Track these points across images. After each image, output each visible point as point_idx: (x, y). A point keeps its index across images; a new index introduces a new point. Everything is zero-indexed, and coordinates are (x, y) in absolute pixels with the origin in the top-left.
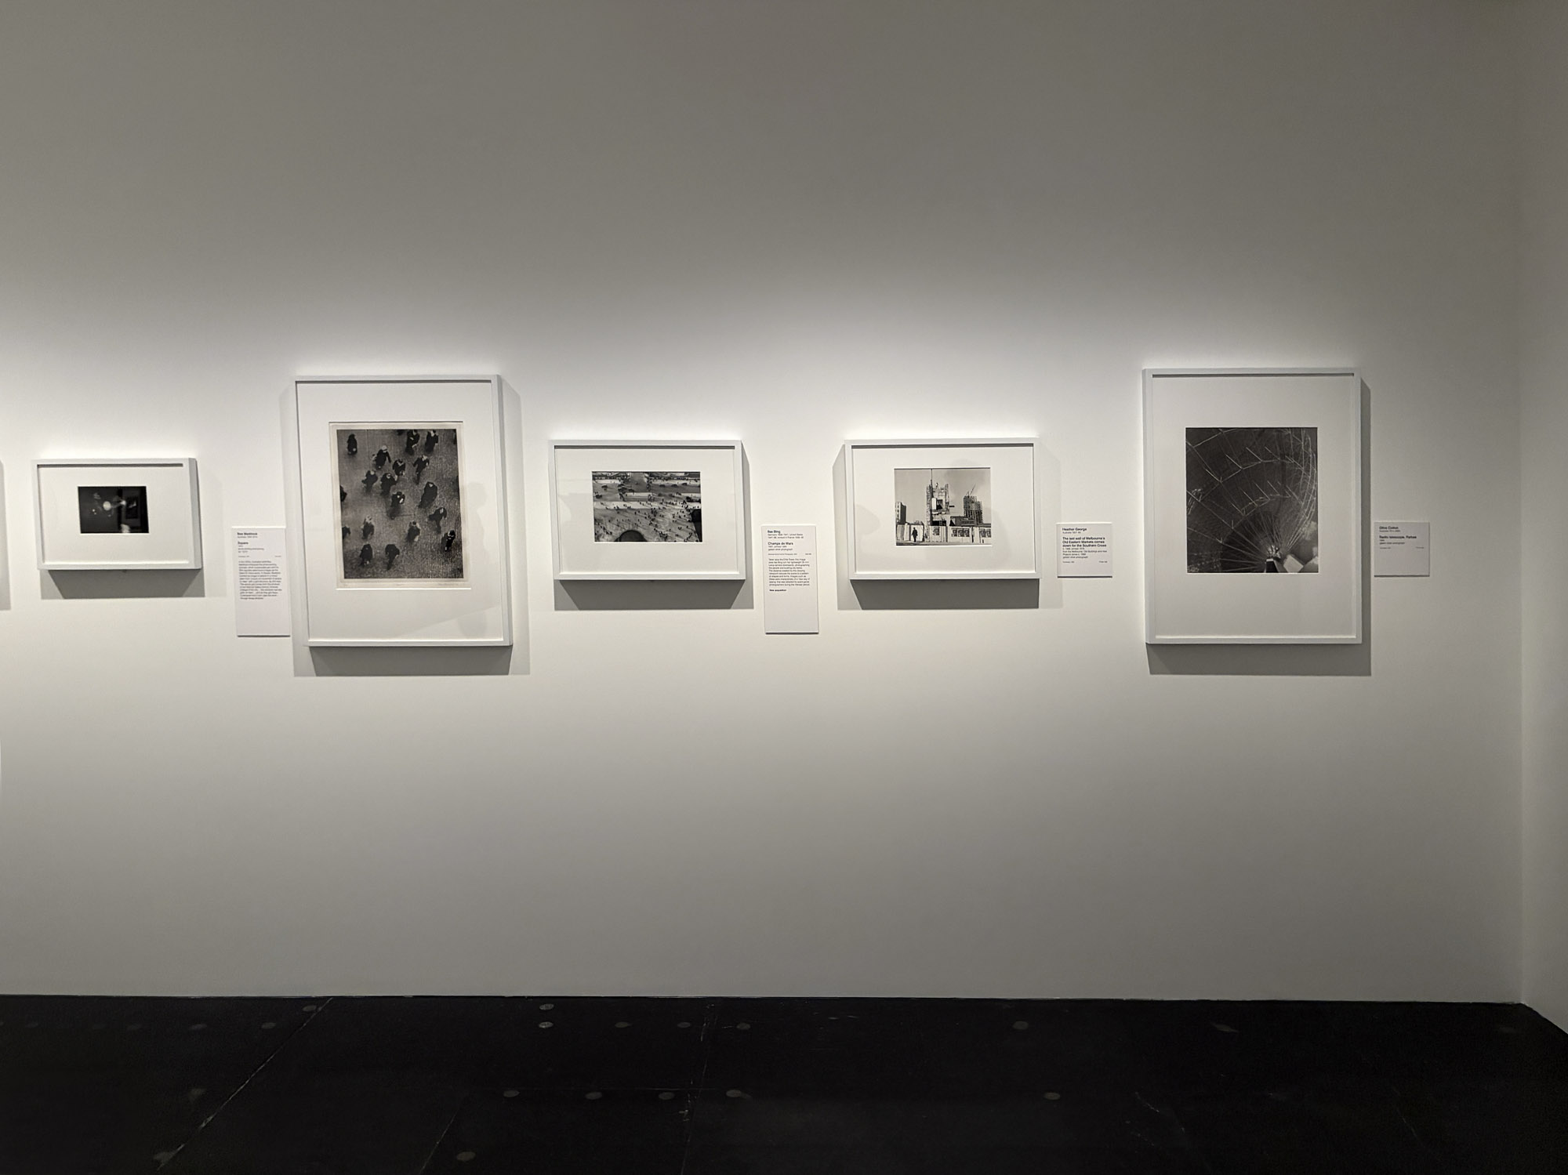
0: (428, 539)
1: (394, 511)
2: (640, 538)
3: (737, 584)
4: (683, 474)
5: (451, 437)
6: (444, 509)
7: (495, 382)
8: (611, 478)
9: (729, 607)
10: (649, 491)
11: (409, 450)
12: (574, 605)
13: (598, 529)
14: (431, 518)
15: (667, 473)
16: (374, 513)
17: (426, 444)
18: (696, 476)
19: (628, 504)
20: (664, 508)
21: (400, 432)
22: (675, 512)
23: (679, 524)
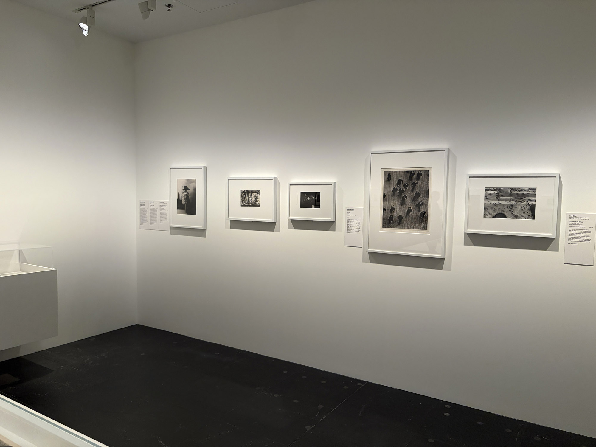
0: (414, 213)
1: (403, 203)
2: (504, 216)
3: (552, 239)
4: (528, 189)
5: (427, 173)
6: (422, 202)
7: (447, 151)
8: (493, 190)
9: (545, 249)
10: (511, 196)
11: (410, 179)
12: (472, 244)
13: (485, 212)
14: (417, 205)
15: (520, 188)
16: (395, 203)
17: (417, 177)
18: (534, 190)
19: (500, 202)
20: (517, 204)
21: (407, 172)
22: (522, 206)
23: (523, 211)
